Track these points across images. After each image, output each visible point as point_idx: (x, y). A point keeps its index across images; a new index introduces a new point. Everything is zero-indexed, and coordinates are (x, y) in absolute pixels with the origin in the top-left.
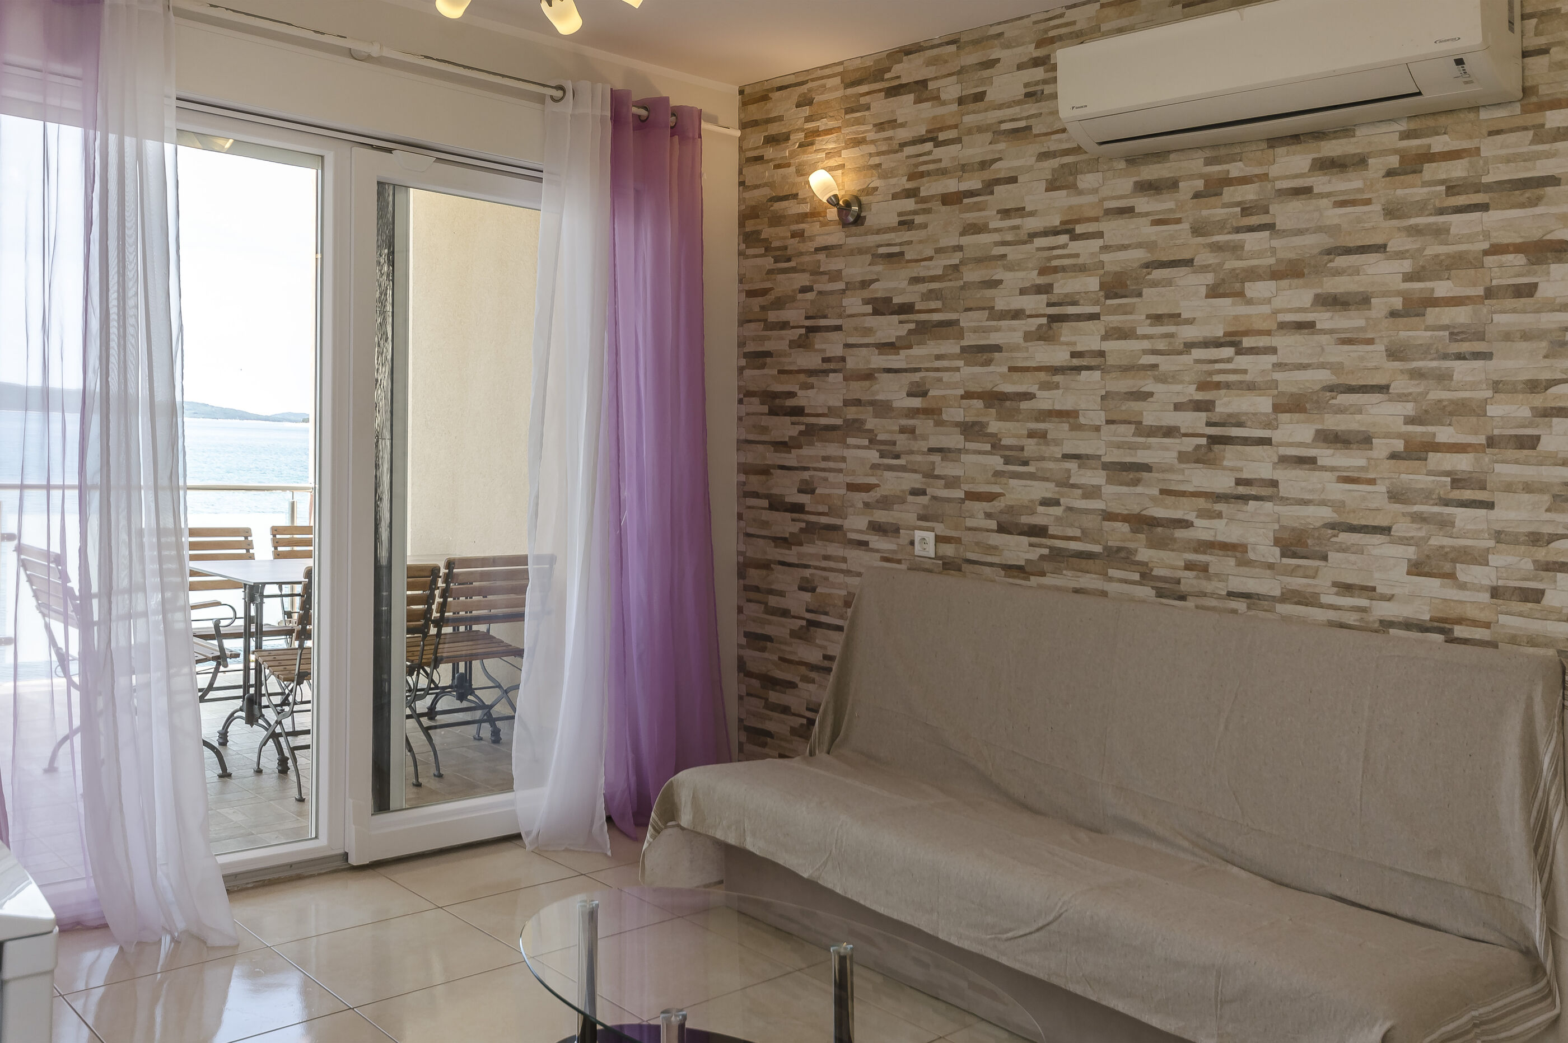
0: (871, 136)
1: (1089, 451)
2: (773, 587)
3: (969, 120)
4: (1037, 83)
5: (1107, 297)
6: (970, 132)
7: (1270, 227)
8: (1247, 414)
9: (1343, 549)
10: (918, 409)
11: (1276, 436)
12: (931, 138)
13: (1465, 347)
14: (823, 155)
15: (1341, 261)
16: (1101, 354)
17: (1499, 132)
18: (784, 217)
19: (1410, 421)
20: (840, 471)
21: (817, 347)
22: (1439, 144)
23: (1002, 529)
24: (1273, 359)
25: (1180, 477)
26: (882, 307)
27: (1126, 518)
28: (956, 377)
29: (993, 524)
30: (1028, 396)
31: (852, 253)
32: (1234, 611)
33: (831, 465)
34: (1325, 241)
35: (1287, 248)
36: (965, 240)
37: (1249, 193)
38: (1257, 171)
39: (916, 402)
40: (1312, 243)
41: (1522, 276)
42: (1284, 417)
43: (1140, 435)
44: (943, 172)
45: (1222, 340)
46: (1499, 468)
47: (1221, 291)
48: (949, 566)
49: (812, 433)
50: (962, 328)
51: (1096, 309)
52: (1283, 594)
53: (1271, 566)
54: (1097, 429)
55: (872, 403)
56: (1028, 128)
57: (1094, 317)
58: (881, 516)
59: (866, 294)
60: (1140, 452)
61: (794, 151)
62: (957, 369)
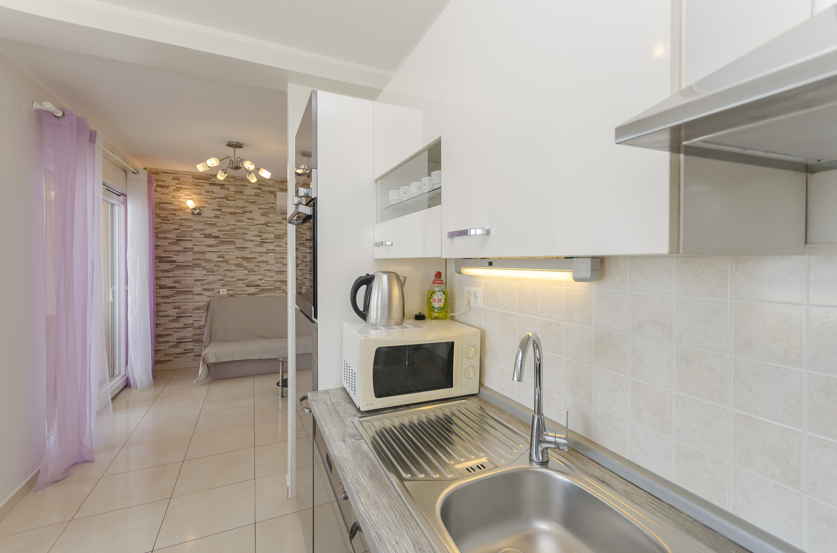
0: (205, 193)
3: (238, 196)
4: (258, 193)
5: (276, 239)
6: (238, 199)
10: (221, 261)
12: (226, 198)
14: (184, 195)
16: (274, 250)
18: (166, 208)
20: (192, 277)
21: (181, 245)
23: (247, 286)
26: (207, 236)
27: (279, 281)
28: (234, 253)
29: (245, 285)
31: (196, 222)
33: (187, 275)
36: (236, 223)
39: (221, 259)
43: (283, 265)
44: (230, 207)
48: (230, 296)
49: (179, 267)
50: (236, 243)
51: (273, 241)
54: (273, 264)
55: (204, 259)
57: (273, 242)
58: (207, 287)
59: (202, 232)
61: (171, 191)
62: (234, 252)
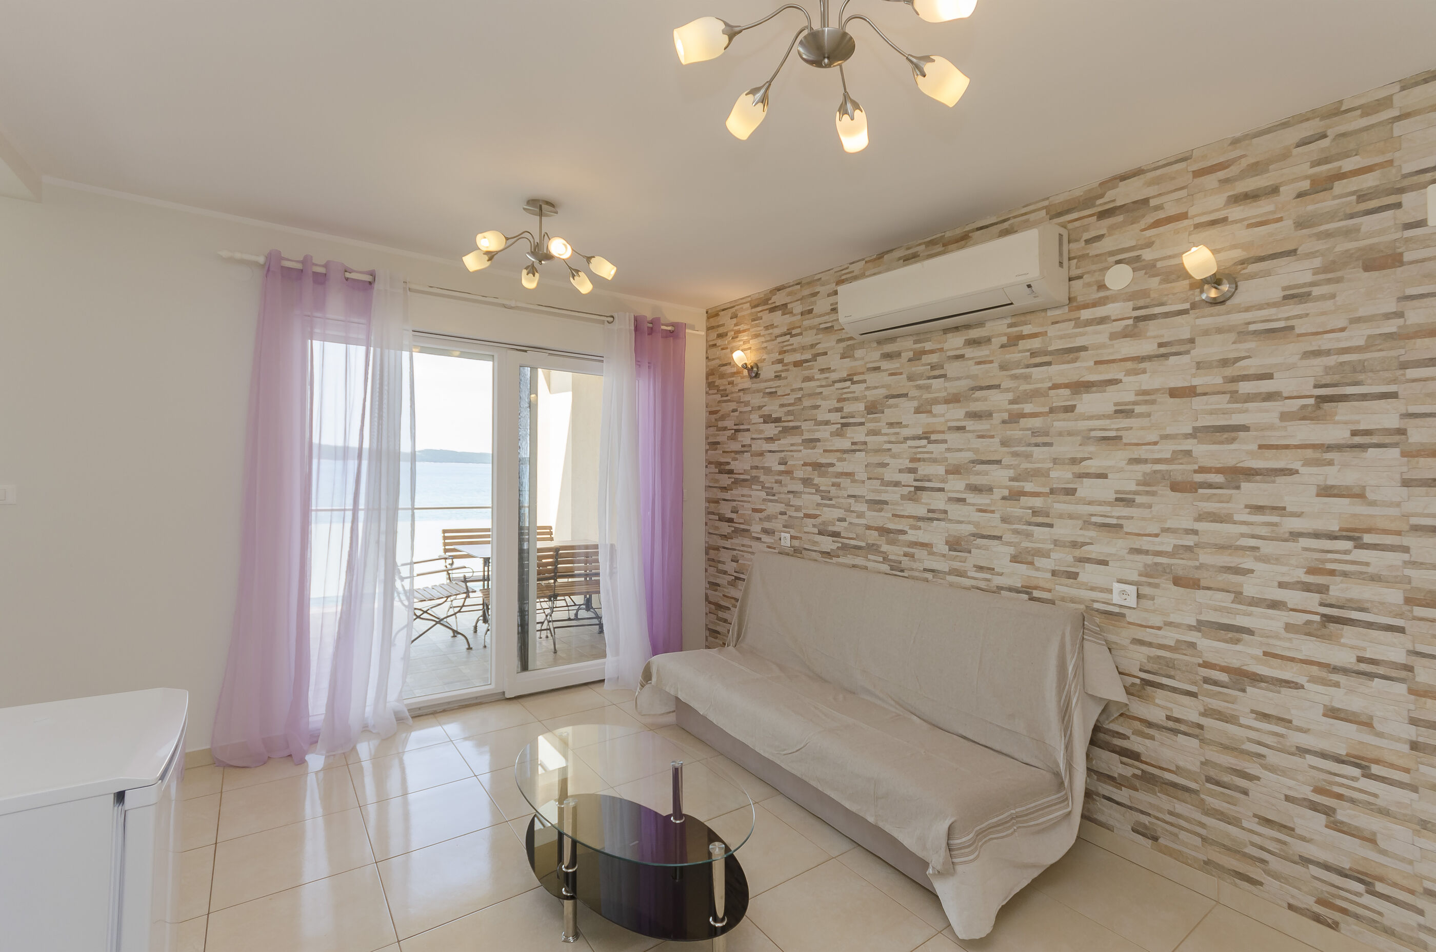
0: (763, 333)
1: (860, 494)
2: (721, 560)
3: (806, 323)
5: (868, 414)
6: (806, 330)
7: (944, 376)
8: (933, 475)
9: (979, 548)
10: (783, 471)
11: (947, 487)
12: (788, 333)
13: (1040, 440)
14: (742, 343)
15: (979, 394)
16: (865, 443)
17: (1057, 323)
18: (725, 374)
19: (1012, 479)
20: (749, 502)
21: (739, 439)
22: (1027, 330)
23: (820, 533)
24: (945, 446)
25: (902, 508)
26: (768, 419)
27: (876, 529)
28: (800, 455)
29: (816, 530)
30: (832, 465)
31: (754, 392)
32: (927, 580)
33: (745, 499)
34: (971, 383)
35: (953, 387)
36: (804, 385)
37: (934, 358)
38: (939, 346)
39: (782, 468)
40: (964, 384)
41: (1069, 401)
42: (951, 477)
43: (883, 486)
44: (794, 350)
45: (921, 436)
46: (1056, 505)
47: (921, 410)
48: (796, 551)
49: (737, 482)
50: (803, 430)
51: (863, 420)
52: (950, 570)
53: (944, 556)
54: (863, 482)
55: (763, 468)
56: (832, 326)
57: (862, 424)
58: (767, 525)
59: (760, 413)
60: (883, 494)
61: (728, 341)
62: (800, 451)
